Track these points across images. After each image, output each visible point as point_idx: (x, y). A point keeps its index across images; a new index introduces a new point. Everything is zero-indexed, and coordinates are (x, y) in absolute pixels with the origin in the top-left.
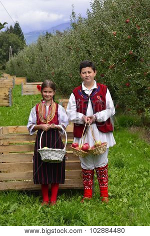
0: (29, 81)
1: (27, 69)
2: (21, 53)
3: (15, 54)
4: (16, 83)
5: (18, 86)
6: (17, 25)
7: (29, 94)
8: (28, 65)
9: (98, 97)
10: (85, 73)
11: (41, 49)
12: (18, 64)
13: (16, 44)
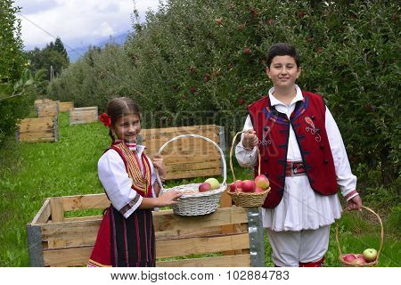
0: (76, 105)
1: (74, 91)
2: (64, 72)
3: (57, 74)
4: (61, 110)
5: (63, 113)
6: (58, 41)
7: (80, 122)
8: (75, 86)
9: (308, 120)
10: (279, 66)
11: (92, 64)
12: (62, 86)
13: (58, 63)
